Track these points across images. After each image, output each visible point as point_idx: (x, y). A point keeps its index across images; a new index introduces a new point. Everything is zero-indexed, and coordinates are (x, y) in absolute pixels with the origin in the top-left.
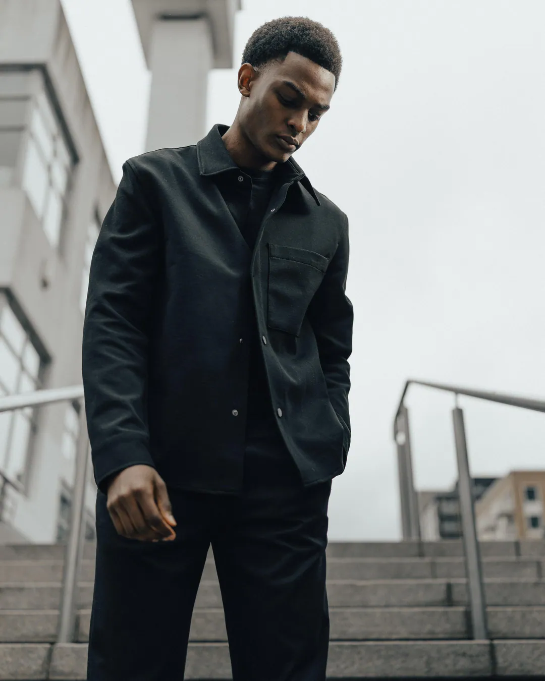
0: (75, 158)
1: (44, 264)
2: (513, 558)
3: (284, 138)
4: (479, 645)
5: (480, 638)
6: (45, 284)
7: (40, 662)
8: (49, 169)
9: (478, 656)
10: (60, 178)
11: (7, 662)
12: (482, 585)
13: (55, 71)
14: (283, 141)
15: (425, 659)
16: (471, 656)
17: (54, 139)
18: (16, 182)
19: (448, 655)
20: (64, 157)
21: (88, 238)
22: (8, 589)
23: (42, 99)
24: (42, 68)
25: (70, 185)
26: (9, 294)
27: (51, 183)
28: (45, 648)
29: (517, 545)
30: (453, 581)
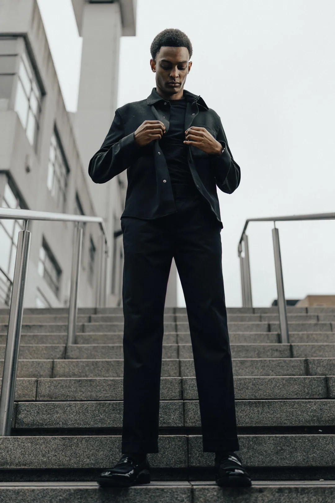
0: (43, 93)
1: (27, 157)
2: (304, 314)
3: (171, 83)
4: (284, 346)
5: (285, 343)
6: (28, 170)
7: (61, 353)
8: (29, 100)
9: (283, 351)
10: (34, 104)
11: (44, 354)
12: (287, 324)
13: (32, 38)
14: (171, 84)
15: (257, 352)
16: (280, 351)
17: (31, 81)
18: (11, 107)
19: (269, 350)
20: (37, 92)
21: (51, 144)
22: (34, 325)
23: (24, 56)
24: (24, 37)
25: (40, 110)
26: (7, 174)
27: (30, 107)
28: (63, 346)
29: (307, 309)
30: (271, 323)
